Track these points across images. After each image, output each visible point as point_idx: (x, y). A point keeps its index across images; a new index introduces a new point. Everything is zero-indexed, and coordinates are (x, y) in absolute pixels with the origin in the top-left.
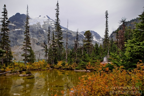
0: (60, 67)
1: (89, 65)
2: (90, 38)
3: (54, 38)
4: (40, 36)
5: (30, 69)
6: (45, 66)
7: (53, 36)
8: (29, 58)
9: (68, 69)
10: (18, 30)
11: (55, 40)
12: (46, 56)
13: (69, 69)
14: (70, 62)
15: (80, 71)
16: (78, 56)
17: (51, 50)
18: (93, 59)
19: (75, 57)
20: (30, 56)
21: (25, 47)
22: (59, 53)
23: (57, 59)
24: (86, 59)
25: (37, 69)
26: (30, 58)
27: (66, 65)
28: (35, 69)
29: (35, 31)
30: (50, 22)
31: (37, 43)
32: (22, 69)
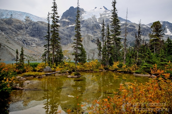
0: (116, 70)
1: (155, 68)
2: (160, 31)
3: (109, 33)
4: (96, 32)
5: (80, 70)
6: (97, 67)
7: (108, 31)
8: (79, 57)
9: (125, 72)
10: (72, 26)
11: (110, 36)
12: (99, 55)
13: (127, 72)
14: (129, 64)
15: (141, 75)
16: (140, 56)
17: (106, 48)
18: (161, 60)
19: (136, 56)
20: (80, 56)
21: (76, 44)
22: (115, 52)
23: (112, 59)
24: (151, 60)
25: (88, 71)
26: (81, 57)
27: (123, 67)
28: (86, 71)
29: (90, 27)
30: (108, 14)
31: (93, 40)
32: (72, 70)
